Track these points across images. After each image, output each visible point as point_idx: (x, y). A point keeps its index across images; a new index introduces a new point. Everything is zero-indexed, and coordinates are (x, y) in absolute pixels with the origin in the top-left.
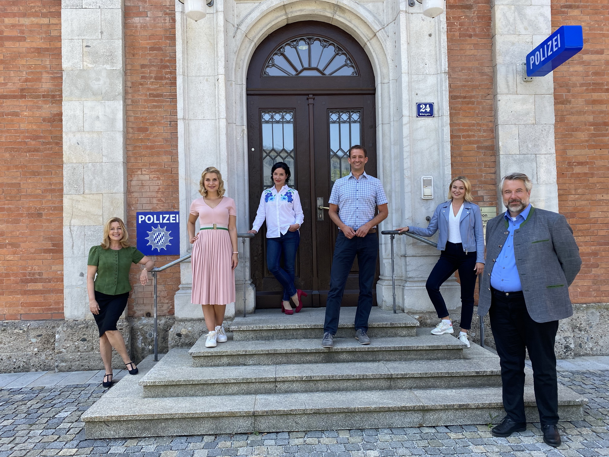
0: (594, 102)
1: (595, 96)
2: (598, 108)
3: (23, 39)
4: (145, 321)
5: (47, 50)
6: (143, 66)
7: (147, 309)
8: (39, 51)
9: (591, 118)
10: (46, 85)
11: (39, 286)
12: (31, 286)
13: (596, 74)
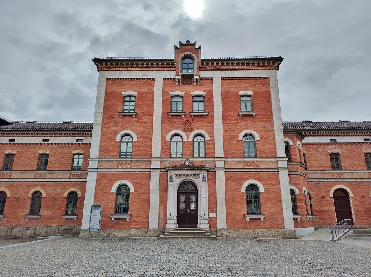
0: (232, 195)
1: (232, 194)
2: (233, 196)
4: (161, 229)
6: (162, 188)
7: (161, 227)
8: (147, 186)
9: (232, 197)
10: (147, 191)
11: (145, 223)
12: (143, 223)
13: (232, 190)
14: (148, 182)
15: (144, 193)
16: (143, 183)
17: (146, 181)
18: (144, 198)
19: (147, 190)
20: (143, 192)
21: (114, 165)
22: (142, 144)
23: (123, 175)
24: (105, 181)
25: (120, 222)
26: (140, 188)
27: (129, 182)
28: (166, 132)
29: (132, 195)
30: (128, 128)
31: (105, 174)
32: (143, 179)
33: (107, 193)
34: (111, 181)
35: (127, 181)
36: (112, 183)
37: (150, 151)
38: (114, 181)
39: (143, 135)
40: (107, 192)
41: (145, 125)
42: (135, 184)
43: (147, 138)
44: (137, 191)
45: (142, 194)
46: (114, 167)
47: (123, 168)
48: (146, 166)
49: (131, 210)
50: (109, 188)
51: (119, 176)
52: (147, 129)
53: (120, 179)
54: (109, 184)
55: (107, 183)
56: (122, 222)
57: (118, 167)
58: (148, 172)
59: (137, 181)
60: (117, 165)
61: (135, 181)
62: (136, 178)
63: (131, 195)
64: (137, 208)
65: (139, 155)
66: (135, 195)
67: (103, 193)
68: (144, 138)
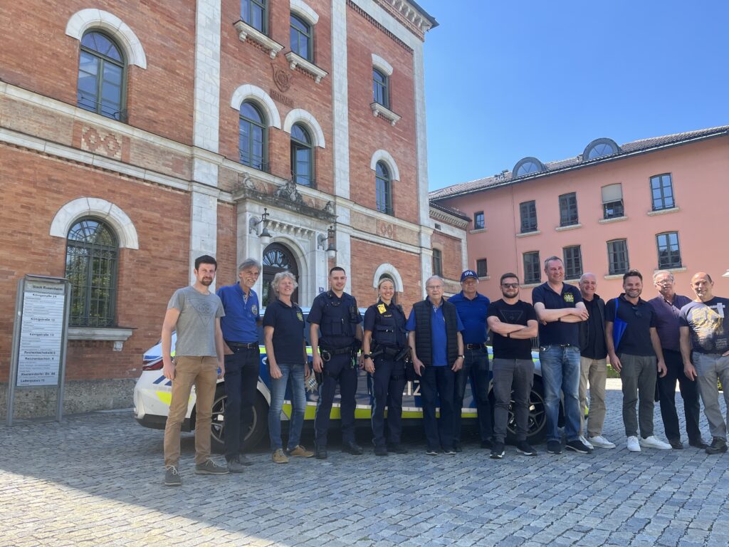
3: (172, 230)
5: (182, 238)
6: (222, 253)
8: (179, 238)
10: (181, 256)
14: (182, 223)
15: (170, 258)
16: (168, 227)
17: (177, 219)
18: (170, 275)
19: (181, 251)
20: (166, 254)
21: (56, 130)
22: (163, 88)
23: (96, 181)
24: (20, 187)
25: (90, 356)
26: (157, 239)
27: (120, 210)
28: (231, 81)
29: (131, 260)
30: (113, 7)
31: (20, 158)
32: (168, 211)
33: (31, 235)
34: (47, 189)
35: (114, 206)
36: (53, 199)
37: (186, 122)
38: (58, 192)
39: (166, 58)
40: (30, 231)
41: (170, 27)
42: (140, 222)
43: (178, 74)
44: (149, 248)
45: (164, 262)
46: (61, 140)
47: (97, 151)
48: (175, 169)
49: (127, 312)
50: (38, 219)
51: (80, 180)
52: (178, 42)
53: (87, 194)
54: (38, 202)
55: (29, 194)
56: (95, 356)
57: (75, 144)
58: (180, 190)
59: (147, 214)
60: (71, 132)
61: (141, 211)
62: (145, 202)
63: (128, 261)
64: (148, 307)
65: (155, 125)
66: (142, 263)
67: (11, 235)
68: (170, 70)
